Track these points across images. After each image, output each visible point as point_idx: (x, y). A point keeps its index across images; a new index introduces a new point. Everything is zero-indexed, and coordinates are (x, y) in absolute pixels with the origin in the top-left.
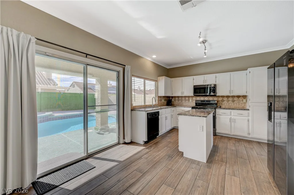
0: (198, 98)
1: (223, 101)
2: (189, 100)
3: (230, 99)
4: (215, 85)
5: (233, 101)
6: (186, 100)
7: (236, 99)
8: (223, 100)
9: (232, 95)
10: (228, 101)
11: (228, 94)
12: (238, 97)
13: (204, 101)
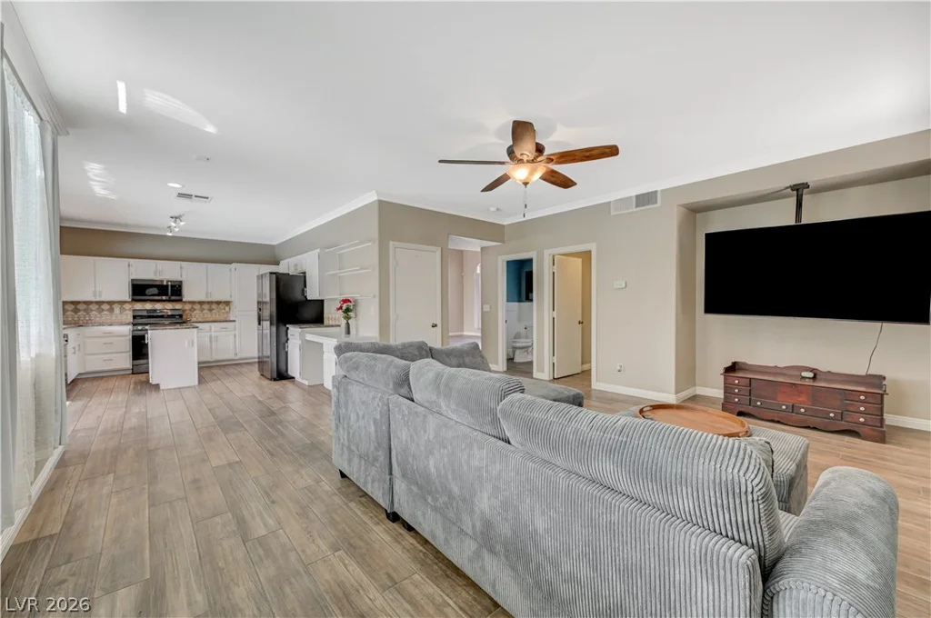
0: (138, 306)
1: (192, 310)
2: (111, 310)
3: (206, 307)
4: (181, 282)
5: (211, 310)
6: (103, 310)
7: (214, 306)
8: (192, 308)
9: (209, 299)
10: (202, 310)
11: (203, 298)
12: (218, 303)
13: (155, 311)
